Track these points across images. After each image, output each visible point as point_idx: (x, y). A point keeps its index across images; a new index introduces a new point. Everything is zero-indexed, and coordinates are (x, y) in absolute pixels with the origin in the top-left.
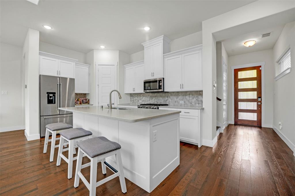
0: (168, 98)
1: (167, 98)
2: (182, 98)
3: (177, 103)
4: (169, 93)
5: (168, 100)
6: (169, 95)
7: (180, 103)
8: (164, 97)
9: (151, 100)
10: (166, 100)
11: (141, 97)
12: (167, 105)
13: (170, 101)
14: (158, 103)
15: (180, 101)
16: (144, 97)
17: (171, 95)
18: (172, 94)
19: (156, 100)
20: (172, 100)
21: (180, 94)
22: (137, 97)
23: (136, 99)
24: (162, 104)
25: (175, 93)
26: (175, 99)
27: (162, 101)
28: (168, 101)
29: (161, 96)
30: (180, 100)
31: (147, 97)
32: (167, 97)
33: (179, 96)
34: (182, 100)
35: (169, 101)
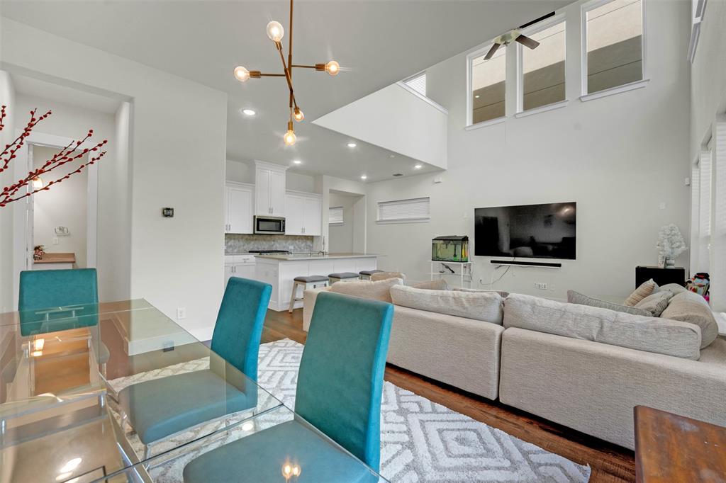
8: (269, 241)
16: (233, 241)
19: (256, 246)
32: (274, 241)
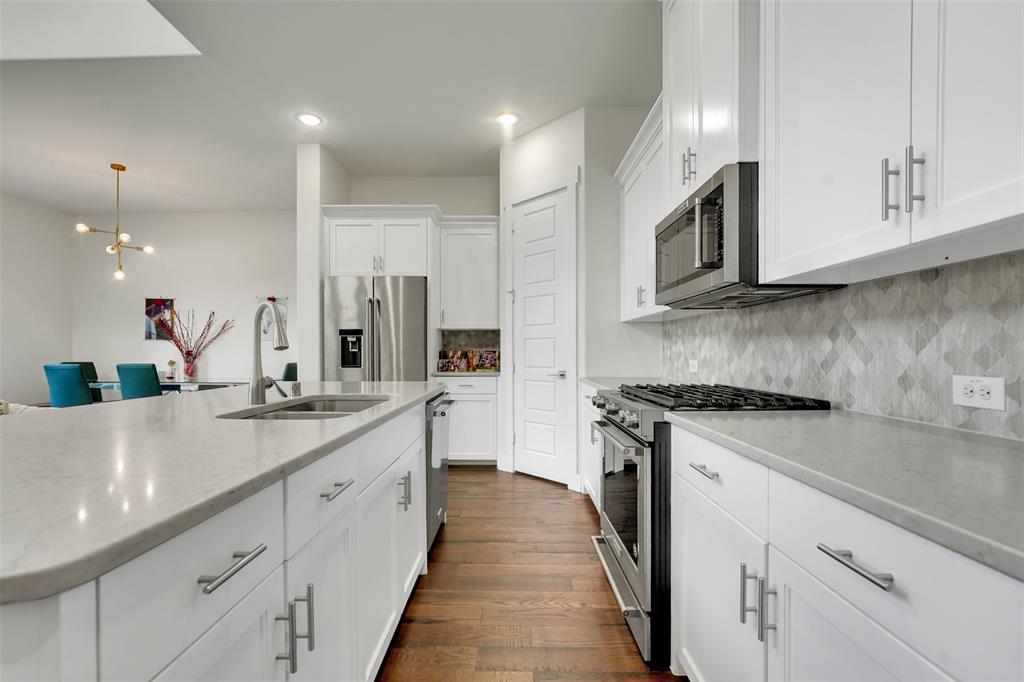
0: (841, 340)
1: (827, 345)
2: (975, 346)
3: (916, 395)
4: (844, 298)
5: (834, 355)
6: (849, 311)
7: (959, 399)
8: (811, 333)
9: (736, 358)
10: (826, 365)
11: (697, 342)
12: (823, 406)
13: (857, 367)
14: (768, 379)
15: (959, 382)
17: (867, 314)
18: (873, 296)
19: (761, 364)
20: (867, 359)
21: (955, 294)
22: (684, 343)
23: (680, 353)
24: (794, 392)
25: (897, 291)
26: (904, 355)
27: (798, 366)
28: (835, 375)
29: (789, 331)
30: (947, 357)
31: (720, 341)
32: (833, 334)
33: (946, 312)
34: (984, 363)
35: (848, 374)
